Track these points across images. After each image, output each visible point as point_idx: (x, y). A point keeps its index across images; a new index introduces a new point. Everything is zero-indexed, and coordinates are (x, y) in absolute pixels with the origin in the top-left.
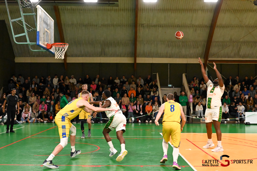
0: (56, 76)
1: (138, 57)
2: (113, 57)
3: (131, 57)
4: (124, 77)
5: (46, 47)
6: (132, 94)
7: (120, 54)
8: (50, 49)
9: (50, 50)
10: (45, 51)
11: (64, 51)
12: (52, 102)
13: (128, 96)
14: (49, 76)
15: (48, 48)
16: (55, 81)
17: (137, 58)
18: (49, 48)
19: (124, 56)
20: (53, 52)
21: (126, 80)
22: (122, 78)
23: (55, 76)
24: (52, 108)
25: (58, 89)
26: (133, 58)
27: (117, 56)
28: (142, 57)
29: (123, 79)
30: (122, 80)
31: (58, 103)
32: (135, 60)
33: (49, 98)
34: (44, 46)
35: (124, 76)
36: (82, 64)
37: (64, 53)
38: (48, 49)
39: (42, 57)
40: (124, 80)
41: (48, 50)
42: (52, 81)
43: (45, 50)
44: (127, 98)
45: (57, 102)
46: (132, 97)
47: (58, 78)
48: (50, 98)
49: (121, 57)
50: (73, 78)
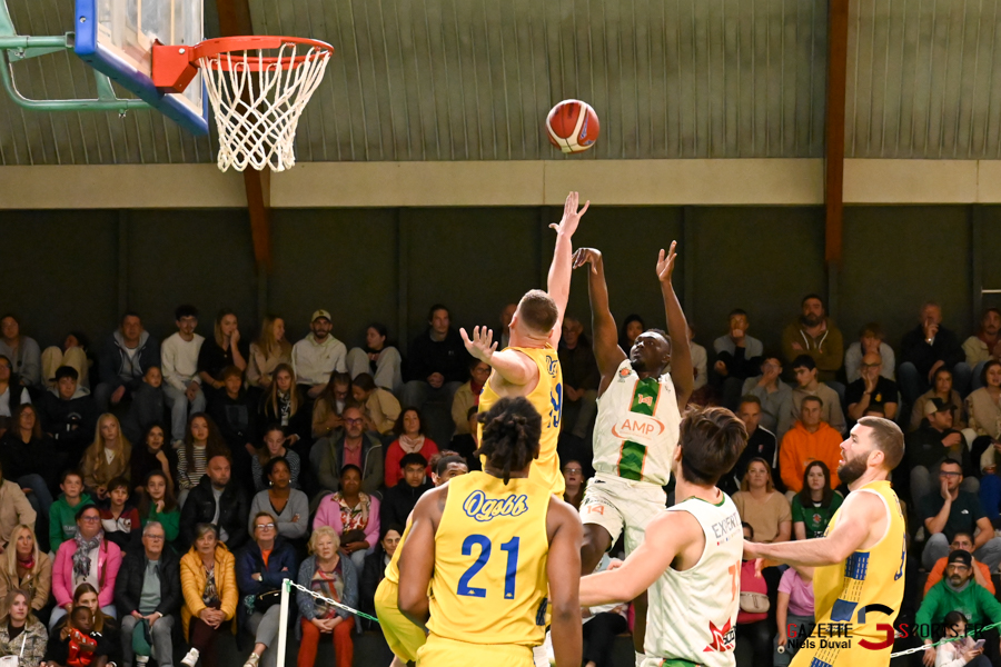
0: (189, 321)
1: (859, 155)
2: (652, 153)
3: (798, 152)
4: (738, 318)
5: (145, 70)
6: (817, 470)
7: (702, 134)
8: (179, 90)
9: (176, 97)
10: (131, 111)
11: (292, 100)
12: (154, 534)
13: (778, 484)
14: (132, 320)
15: (159, 83)
16: (180, 355)
17: (847, 162)
18: (170, 83)
19: (738, 153)
20: (198, 112)
21: (754, 347)
22: (726, 330)
23: (178, 318)
24: (152, 586)
25: (200, 422)
26: (816, 166)
27: (687, 147)
28: (888, 156)
29: (735, 340)
30: (721, 345)
31: (201, 543)
32: (833, 180)
33: (124, 497)
34: (134, 65)
35: (739, 311)
36: (398, 218)
37: (293, 123)
38: (161, 91)
39: (67, 161)
40: (740, 351)
41: (157, 95)
42: (151, 357)
43: (136, 102)
44: (776, 495)
45: (197, 535)
46: (817, 496)
47: (198, 331)
48: (127, 503)
49: (710, 153)
50: (320, 337)
